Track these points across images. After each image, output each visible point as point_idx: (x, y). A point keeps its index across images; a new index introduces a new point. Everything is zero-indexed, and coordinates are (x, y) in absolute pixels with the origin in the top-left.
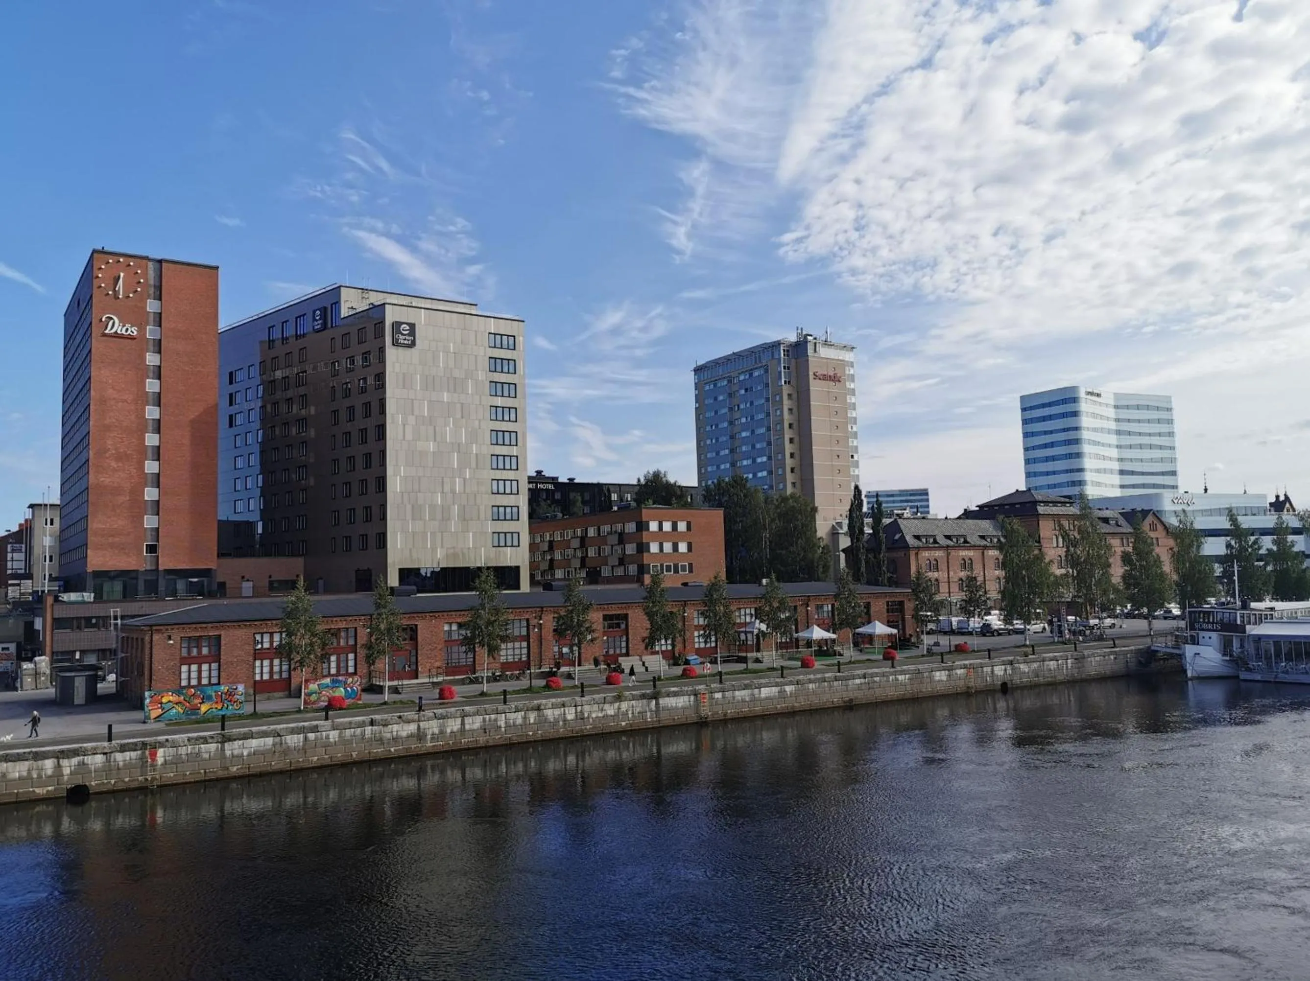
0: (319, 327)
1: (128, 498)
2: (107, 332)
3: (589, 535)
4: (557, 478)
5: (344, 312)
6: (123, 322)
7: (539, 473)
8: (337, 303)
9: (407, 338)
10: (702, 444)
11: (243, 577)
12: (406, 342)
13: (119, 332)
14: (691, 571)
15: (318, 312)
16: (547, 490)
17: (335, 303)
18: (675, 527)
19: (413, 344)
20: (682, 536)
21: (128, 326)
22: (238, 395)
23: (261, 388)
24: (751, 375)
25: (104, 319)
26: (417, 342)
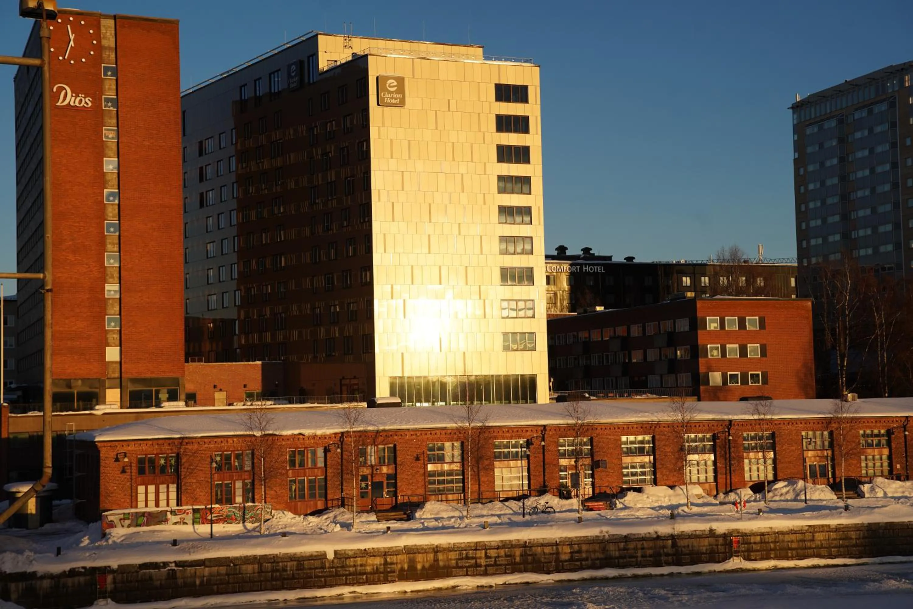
0: (295, 85)
1: (87, 296)
2: (58, 104)
3: (632, 335)
4: (610, 258)
5: (323, 64)
6: (76, 92)
7: (587, 250)
8: (314, 55)
9: (395, 96)
10: (803, 208)
11: (215, 387)
12: (394, 101)
13: (72, 104)
14: (765, 382)
15: (293, 67)
16: (596, 274)
17: (312, 56)
18: (742, 323)
19: (401, 104)
20: (753, 337)
21: (81, 96)
22: (209, 169)
23: (233, 160)
24: (870, 112)
25: (55, 90)
26: (408, 100)
